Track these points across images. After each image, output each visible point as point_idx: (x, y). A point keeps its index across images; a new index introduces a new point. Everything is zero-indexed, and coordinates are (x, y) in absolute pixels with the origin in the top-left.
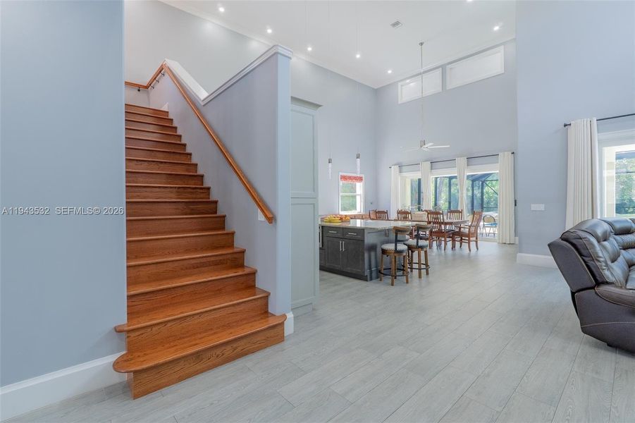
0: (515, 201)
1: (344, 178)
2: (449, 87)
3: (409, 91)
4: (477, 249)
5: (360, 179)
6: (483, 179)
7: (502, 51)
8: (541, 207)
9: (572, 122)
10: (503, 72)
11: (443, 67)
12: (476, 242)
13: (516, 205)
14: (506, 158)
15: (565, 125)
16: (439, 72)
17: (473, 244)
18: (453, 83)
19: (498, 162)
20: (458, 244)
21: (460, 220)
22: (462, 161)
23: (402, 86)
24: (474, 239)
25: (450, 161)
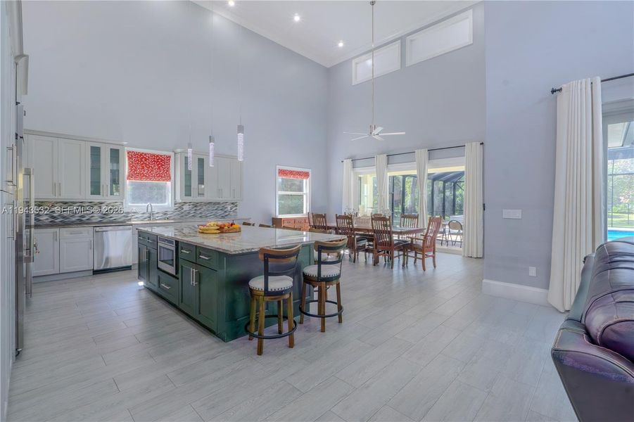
0: (484, 205)
1: (282, 172)
2: (409, 63)
3: (364, 69)
4: (435, 267)
5: (306, 175)
6: (455, 180)
7: (471, 17)
8: (517, 214)
9: (564, 86)
10: (472, 42)
11: (402, 39)
12: (434, 257)
13: (484, 209)
14: (473, 150)
15: (553, 91)
16: (397, 45)
17: (429, 261)
18: (414, 58)
19: (463, 156)
20: (411, 261)
21: (416, 229)
22: (422, 154)
23: (357, 63)
24: (431, 254)
25: (408, 154)
